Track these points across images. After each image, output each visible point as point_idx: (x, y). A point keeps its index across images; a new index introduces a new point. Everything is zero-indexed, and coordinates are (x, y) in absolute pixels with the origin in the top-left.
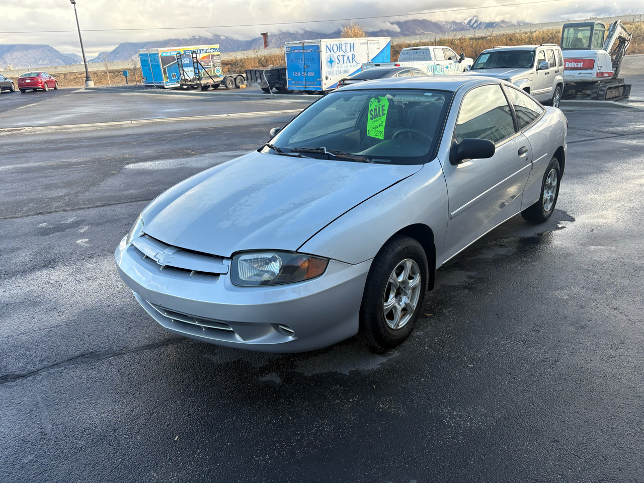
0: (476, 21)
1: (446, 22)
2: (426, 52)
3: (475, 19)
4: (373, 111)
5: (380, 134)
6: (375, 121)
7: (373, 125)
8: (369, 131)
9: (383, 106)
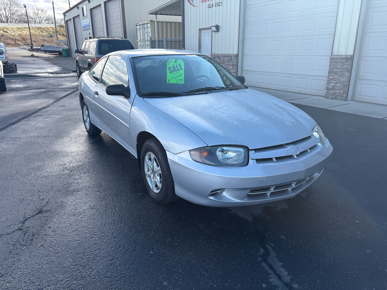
4: (171, 68)
5: (180, 81)
6: (174, 74)
7: (173, 76)
8: (169, 80)
9: (180, 65)
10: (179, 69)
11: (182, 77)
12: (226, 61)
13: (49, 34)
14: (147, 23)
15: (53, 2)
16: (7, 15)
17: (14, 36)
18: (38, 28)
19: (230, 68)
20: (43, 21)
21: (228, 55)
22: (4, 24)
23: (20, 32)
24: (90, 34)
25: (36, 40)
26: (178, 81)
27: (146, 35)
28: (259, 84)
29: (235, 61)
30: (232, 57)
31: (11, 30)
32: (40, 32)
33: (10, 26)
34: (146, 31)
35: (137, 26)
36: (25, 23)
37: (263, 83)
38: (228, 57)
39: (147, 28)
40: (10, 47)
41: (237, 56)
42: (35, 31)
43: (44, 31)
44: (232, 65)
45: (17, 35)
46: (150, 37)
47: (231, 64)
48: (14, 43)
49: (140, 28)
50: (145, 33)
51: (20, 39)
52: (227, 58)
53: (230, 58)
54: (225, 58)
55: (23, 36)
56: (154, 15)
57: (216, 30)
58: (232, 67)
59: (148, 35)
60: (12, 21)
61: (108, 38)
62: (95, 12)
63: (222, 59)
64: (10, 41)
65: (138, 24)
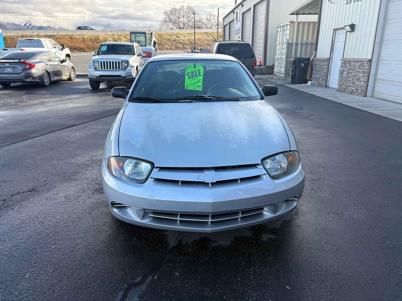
0: (30, 25)
1: (8, 23)
2: (38, 42)
3: (29, 23)
4: (189, 73)
5: (198, 88)
6: (192, 80)
7: (191, 82)
8: (187, 86)
9: (199, 70)
10: (198, 74)
11: (201, 84)
12: (357, 68)
13: (214, 39)
14: (287, 25)
15: (218, 8)
16: (185, 22)
17: (184, 41)
18: (205, 33)
19: (360, 75)
20: (213, 27)
21: (359, 60)
22: (180, 30)
23: (189, 37)
24: (239, 37)
25: (201, 44)
26: (196, 88)
27: (285, 37)
28: (393, 97)
29: (367, 67)
30: (364, 62)
31: (183, 35)
32: (206, 37)
33: (183, 32)
34: (285, 33)
35: (278, 28)
36: (198, 28)
37: (398, 97)
38: (359, 62)
39: (287, 30)
40: (179, 50)
41: (370, 61)
42: (202, 36)
43: (210, 36)
44: (363, 72)
45: (187, 40)
46: (287, 39)
47: (362, 70)
48: (183, 47)
49: (280, 30)
50: (284, 35)
51: (188, 43)
52: (358, 64)
53: (361, 64)
54: (356, 64)
55: (191, 41)
56: (295, 16)
57: (350, 30)
58: (362, 75)
59: (286, 38)
60: (187, 27)
61: (229, 41)
62: (246, 15)
63: (353, 65)
64: (179, 45)
65: (279, 26)
